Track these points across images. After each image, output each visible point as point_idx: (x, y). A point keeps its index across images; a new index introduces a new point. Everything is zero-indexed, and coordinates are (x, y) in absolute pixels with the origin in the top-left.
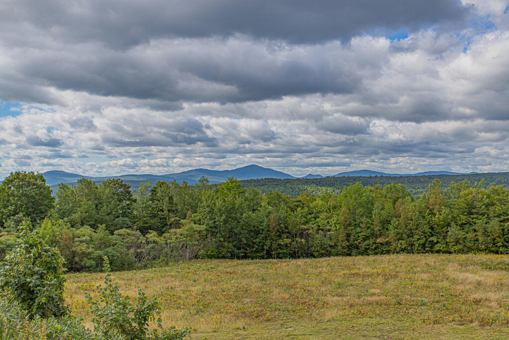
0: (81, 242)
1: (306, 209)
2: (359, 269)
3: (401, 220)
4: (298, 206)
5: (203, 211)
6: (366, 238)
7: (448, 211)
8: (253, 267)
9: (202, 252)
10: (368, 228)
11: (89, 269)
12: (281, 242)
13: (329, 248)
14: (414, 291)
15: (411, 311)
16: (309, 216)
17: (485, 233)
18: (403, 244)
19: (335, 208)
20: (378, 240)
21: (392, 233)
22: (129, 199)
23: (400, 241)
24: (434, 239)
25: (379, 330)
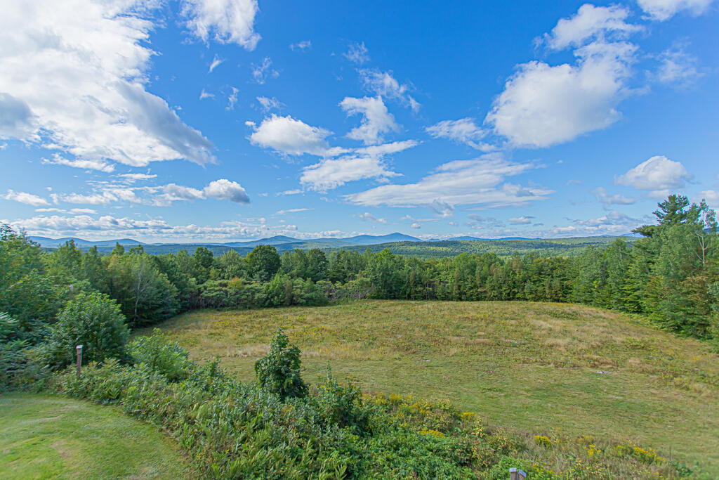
0: (297, 288)
1: (432, 269)
2: (469, 313)
3: (494, 278)
4: (427, 267)
5: (368, 270)
6: (471, 288)
7: (525, 272)
8: (399, 307)
9: (368, 294)
10: (472, 282)
11: (301, 305)
12: (416, 289)
13: (447, 294)
14: (507, 334)
15: (507, 351)
16: (435, 273)
17: (550, 287)
18: (495, 293)
19: (451, 268)
20: (479, 290)
21: (488, 286)
22: (324, 260)
23: (493, 291)
24: (516, 290)
25: (487, 366)
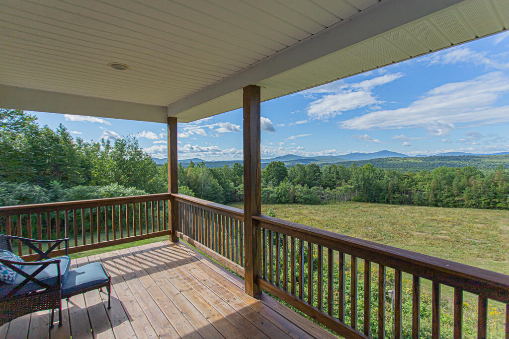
0: (298, 191)
1: (410, 180)
2: (438, 216)
3: (473, 188)
4: (405, 178)
5: (353, 179)
6: (448, 197)
9: (352, 198)
10: (449, 191)
12: (394, 196)
13: (423, 201)
14: (470, 235)
15: (464, 247)
16: (412, 183)
18: (473, 202)
19: (428, 179)
20: (456, 199)
21: (465, 196)
22: (319, 172)
23: (471, 200)
24: (497, 200)
